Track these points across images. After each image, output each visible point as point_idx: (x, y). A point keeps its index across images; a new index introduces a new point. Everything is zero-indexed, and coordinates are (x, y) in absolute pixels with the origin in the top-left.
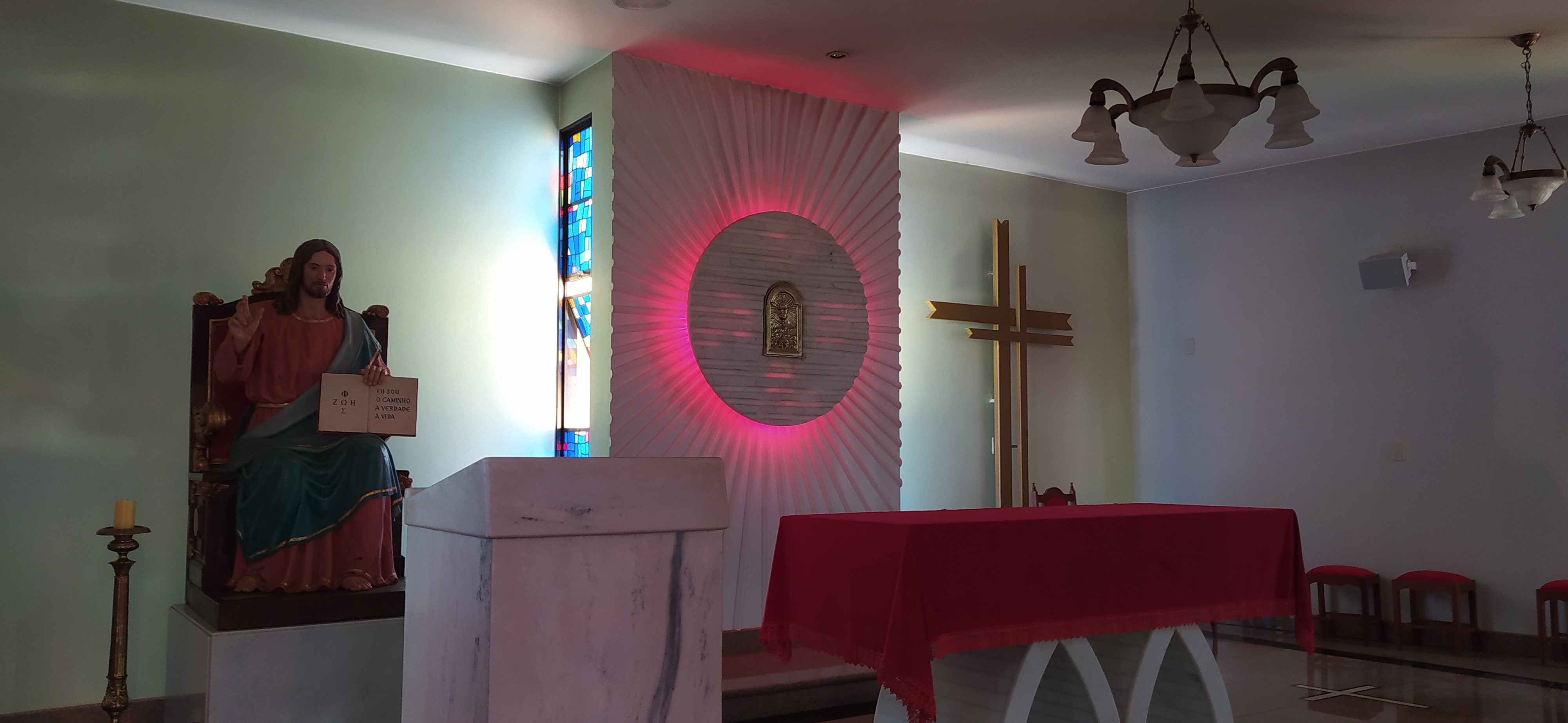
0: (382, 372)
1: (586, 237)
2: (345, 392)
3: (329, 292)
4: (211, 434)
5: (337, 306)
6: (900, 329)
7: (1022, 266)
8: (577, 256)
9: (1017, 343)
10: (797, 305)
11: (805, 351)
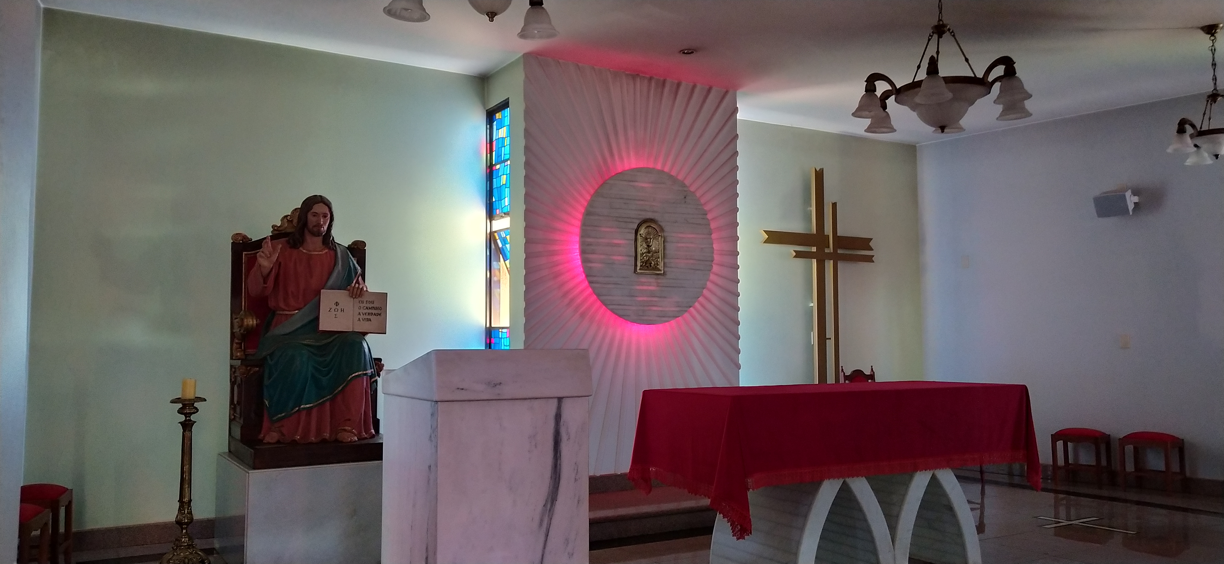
0: (362, 288)
1: (506, 188)
2: (337, 302)
3: (325, 233)
4: (246, 333)
5: (330, 242)
6: (738, 253)
7: (834, 203)
8: (500, 202)
9: (830, 261)
10: (660, 235)
11: (666, 269)
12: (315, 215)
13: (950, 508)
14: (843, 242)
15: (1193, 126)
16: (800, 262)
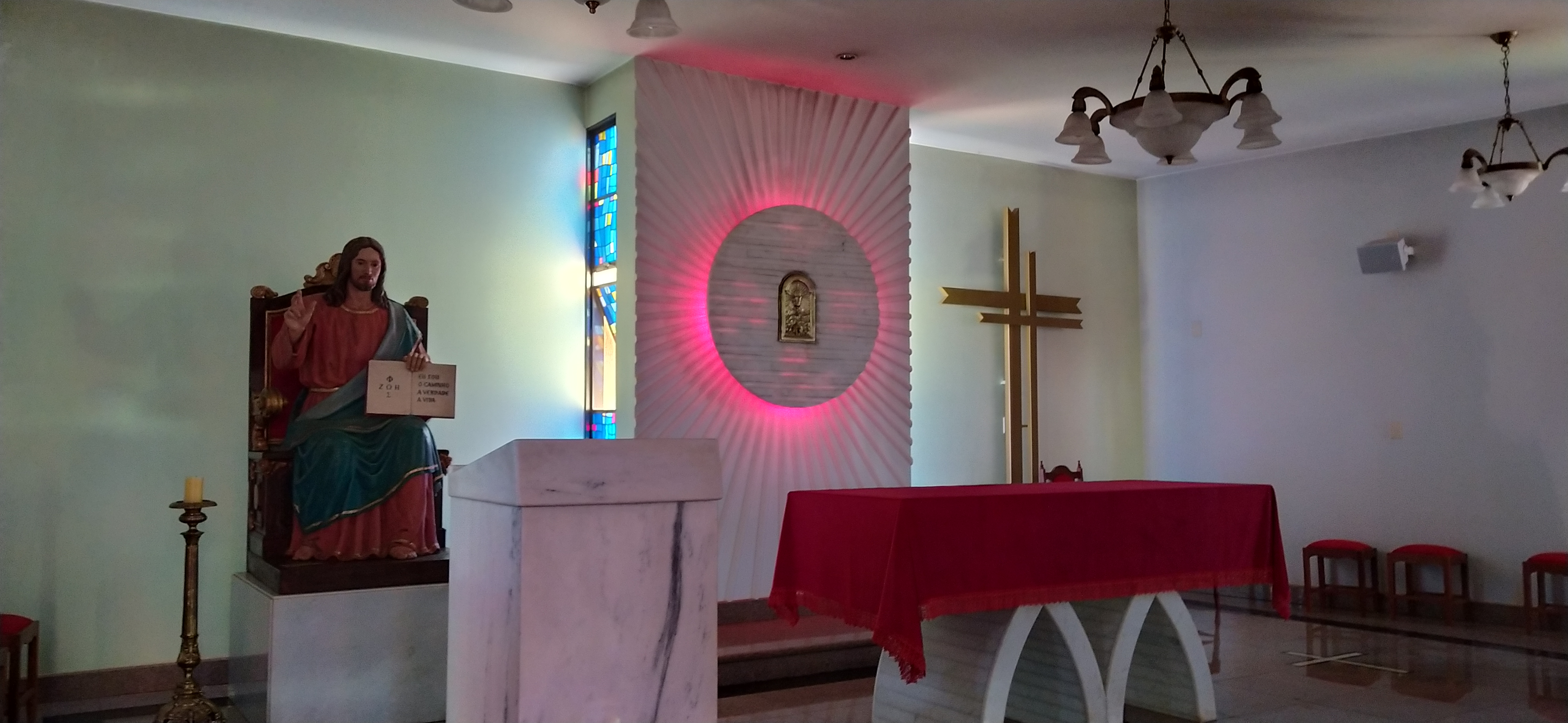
0: (423, 359)
1: (611, 230)
2: (390, 377)
3: (375, 286)
4: (269, 416)
5: (382, 298)
6: (910, 316)
7: (1032, 253)
8: (604, 248)
9: (1027, 327)
10: (811, 293)
11: (818, 336)
12: (362, 262)
13: (1176, 642)
14: (1043, 303)
15: (1481, 159)
16: (989, 327)
